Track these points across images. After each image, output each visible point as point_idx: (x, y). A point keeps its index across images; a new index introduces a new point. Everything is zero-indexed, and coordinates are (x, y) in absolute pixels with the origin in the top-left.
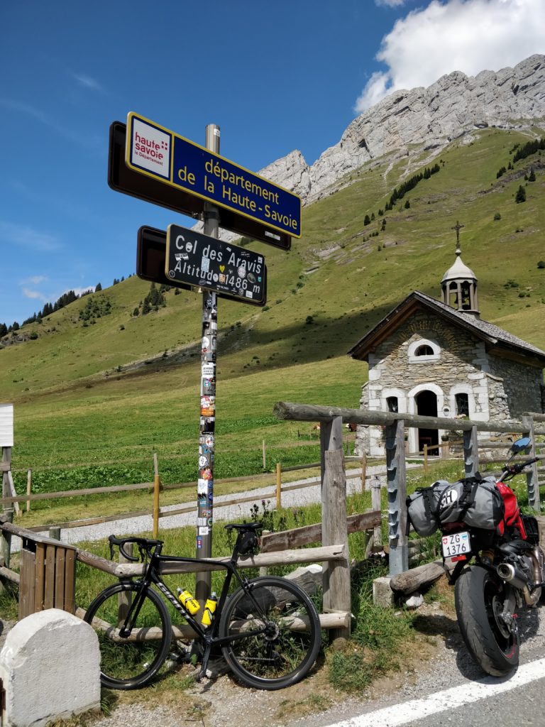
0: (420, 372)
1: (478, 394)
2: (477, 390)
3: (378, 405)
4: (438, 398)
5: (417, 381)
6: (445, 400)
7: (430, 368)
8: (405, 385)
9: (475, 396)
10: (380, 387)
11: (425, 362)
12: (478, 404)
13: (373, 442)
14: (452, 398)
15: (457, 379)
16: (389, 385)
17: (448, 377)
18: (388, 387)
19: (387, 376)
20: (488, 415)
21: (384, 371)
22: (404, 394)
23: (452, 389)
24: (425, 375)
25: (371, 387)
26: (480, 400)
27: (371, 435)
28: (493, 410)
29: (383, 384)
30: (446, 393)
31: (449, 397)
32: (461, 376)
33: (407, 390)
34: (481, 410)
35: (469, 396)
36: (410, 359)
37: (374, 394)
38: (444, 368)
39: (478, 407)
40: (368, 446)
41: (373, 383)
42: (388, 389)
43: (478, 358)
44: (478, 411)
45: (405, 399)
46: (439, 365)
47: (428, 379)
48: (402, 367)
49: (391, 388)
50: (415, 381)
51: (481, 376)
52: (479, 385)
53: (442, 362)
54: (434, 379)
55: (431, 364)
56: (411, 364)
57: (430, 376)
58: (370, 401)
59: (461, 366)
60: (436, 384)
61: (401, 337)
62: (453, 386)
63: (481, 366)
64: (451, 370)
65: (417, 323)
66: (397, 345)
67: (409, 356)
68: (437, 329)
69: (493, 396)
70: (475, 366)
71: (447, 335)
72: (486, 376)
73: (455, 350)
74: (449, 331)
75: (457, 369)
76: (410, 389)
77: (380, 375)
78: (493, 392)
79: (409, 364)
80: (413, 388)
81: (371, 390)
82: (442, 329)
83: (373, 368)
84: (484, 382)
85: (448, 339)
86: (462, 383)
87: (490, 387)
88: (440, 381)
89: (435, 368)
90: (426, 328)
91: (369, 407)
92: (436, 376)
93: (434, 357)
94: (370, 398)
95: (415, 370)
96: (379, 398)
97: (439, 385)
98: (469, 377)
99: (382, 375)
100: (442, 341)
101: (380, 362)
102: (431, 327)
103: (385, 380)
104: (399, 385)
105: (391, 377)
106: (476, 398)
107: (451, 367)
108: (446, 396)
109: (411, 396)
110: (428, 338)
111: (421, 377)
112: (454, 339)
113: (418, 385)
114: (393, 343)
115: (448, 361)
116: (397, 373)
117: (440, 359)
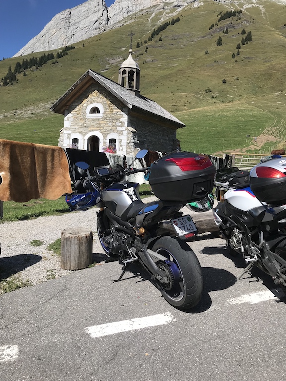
0: (92, 124)
1: (121, 140)
2: (121, 137)
3: (68, 143)
4: (100, 141)
6: (104, 143)
7: (97, 122)
8: (83, 131)
10: (70, 132)
11: (95, 118)
12: (121, 146)
14: (108, 141)
15: (111, 130)
16: (75, 131)
17: (107, 128)
19: (74, 125)
20: (125, 153)
21: (72, 122)
22: (82, 137)
23: (108, 136)
24: (94, 126)
25: (65, 132)
26: (122, 144)
28: (128, 150)
29: (72, 130)
30: (105, 138)
31: (106, 141)
32: (114, 128)
33: (84, 135)
34: (122, 150)
35: (117, 141)
36: (87, 115)
37: (66, 136)
38: (105, 122)
39: (121, 148)
41: (66, 129)
42: (74, 134)
43: (124, 117)
45: (83, 140)
46: (102, 120)
47: (96, 129)
48: (83, 120)
49: (76, 133)
50: (90, 129)
51: (124, 129)
52: (122, 135)
53: (104, 119)
54: (99, 129)
55: (99, 120)
56: (88, 119)
57: (97, 127)
58: (64, 140)
59: (114, 122)
60: (100, 132)
61: (83, 100)
62: (109, 134)
63: (124, 122)
64: (109, 124)
65: (92, 92)
66: (81, 105)
67: (87, 113)
68: (103, 97)
69: (128, 142)
70: (121, 122)
71: (108, 101)
72: (127, 129)
73: (111, 111)
74: (109, 99)
75: (112, 123)
76: (86, 134)
77: (70, 124)
78: (129, 139)
79: (86, 118)
80: (88, 134)
81: (65, 134)
82: (106, 97)
83: (66, 119)
84: (125, 133)
85: (109, 104)
86: (114, 132)
87: (128, 136)
88: (102, 130)
89: (100, 122)
90: (97, 96)
91: (63, 144)
92: (100, 127)
93: (101, 115)
94: (64, 138)
95: (89, 122)
96: (69, 139)
97: (102, 133)
98: (117, 129)
99: (72, 124)
100: (105, 105)
101: (71, 116)
102: (100, 95)
103: (73, 128)
104: (81, 131)
105: (76, 126)
106: (120, 142)
107: (109, 122)
108: (104, 140)
109: (86, 139)
110: (98, 102)
111: (92, 128)
112: (111, 104)
113: (91, 132)
114: (79, 104)
115: (107, 118)
116: (80, 124)
117: (103, 117)
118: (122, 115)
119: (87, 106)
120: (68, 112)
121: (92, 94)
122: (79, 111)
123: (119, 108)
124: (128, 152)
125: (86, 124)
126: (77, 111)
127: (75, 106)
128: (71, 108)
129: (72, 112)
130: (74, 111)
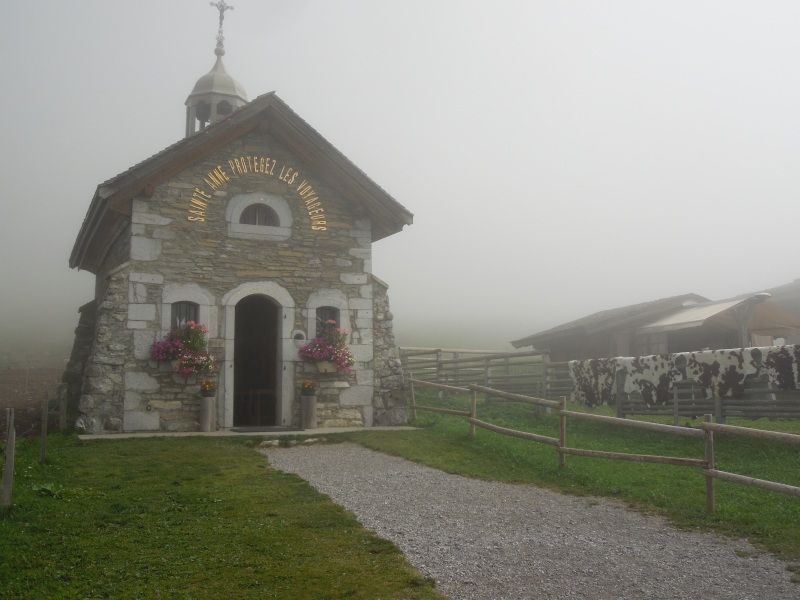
0: (250, 257)
1: (355, 311)
2: (356, 303)
3: (152, 317)
4: (285, 312)
5: (244, 273)
6: (296, 318)
7: (270, 252)
8: (215, 278)
9: (352, 313)
10: (158, 279)
11: (262, 238)
12: (355, 328)
13: (131, 402)
14: (312, 314)
15: (321, 279)
16: (180, 278)
17: (304, 274)
18: (176, 281)
19: (176, 256)
20: (370, 349)
21: (168, 244)
22: (213, 298)
23: (312, 296)
24: (256, 264)
25: (134, 276)
26: (360, 323)
27: (128, 386)
29: (166, 271)
30: (300, 303)
31: (304, 313)
32: (329, 273)
33: (220, 290)
34: (360, 340)
35: (342, 313)
36: (231, 228)
37: (142, 291)
38: (299, 255)
39: (356, 335)
40: (119, 409)
41: (141, 267)
42: (176, 285)
43: (359, 246)
44: (355, 341)
45: (216, 308)
46: (286, 249)
47: (264, 274)
48: (212, 242)
49: (184, 282)
50: (239, 273)
51: (363, 279)
52: (359, 296)
53: (294, 244)
54: (277, 274)
55: (273, 245)
56: (231, 239)
57: (270, 268)
58: (131, 307)
59: (328, 257)
60: (281, 285)
61: (213, 178)
62: (313, 292)
63: (363, 260)
64: (311, 262)
65: (249, 158)
66: (203, 193)
67: (228, 219)
68: (288, 179)
69: (381, 317)
70: (353, 259)
71: (306, 194)
72: (372, 280)
73: (319, 225)
74: (310, 187)
75: (321, 260)
76: (228, 289)
77: (158, 252)
78: (381, 309)
79: (227, 237)
80: (234, 287)
81: (135, 283)
82: (298, 181)
83: (142, 232)
84: (367, 291)
85: (309, 202)
86: (329, 288)
87: (377, 300)
88: (289, 280)
89: (281, 253)
90: (267, 172)
91: (126, 320)
92: (281, 268)
93: (282, 232)
94: (131, 300)
95: (239, 250)
96: (155, 303)
97: (287, 288)
98: (342, 279)
99: (165, 252)
100: (296, 204)
101: (162, 223)
102: (277, 171)
103: (172, 265)
104: (204, 278)
105: (185, 260)
106: (353, 318)
107: (311, 256)
108: (299, 310)
109: (229, 303)
110: (269, 192)
111: (252, 268)
112: (319, 204)
113: (245, 282)
114: (193, 186)
115: (305, 244)
116: (200, 253)
117: (291, 238)
118: (355, 238)
119: (227, 199)
120: (151, 210)
121: (247, 164)
122: (197, 209)
123: (344, 217)
124: (378, 346)
125: (224, 256)
126: (187, 210)
127: (176, 192)
128: (162, 197)
129: (165, 210)
130: (175, 208)
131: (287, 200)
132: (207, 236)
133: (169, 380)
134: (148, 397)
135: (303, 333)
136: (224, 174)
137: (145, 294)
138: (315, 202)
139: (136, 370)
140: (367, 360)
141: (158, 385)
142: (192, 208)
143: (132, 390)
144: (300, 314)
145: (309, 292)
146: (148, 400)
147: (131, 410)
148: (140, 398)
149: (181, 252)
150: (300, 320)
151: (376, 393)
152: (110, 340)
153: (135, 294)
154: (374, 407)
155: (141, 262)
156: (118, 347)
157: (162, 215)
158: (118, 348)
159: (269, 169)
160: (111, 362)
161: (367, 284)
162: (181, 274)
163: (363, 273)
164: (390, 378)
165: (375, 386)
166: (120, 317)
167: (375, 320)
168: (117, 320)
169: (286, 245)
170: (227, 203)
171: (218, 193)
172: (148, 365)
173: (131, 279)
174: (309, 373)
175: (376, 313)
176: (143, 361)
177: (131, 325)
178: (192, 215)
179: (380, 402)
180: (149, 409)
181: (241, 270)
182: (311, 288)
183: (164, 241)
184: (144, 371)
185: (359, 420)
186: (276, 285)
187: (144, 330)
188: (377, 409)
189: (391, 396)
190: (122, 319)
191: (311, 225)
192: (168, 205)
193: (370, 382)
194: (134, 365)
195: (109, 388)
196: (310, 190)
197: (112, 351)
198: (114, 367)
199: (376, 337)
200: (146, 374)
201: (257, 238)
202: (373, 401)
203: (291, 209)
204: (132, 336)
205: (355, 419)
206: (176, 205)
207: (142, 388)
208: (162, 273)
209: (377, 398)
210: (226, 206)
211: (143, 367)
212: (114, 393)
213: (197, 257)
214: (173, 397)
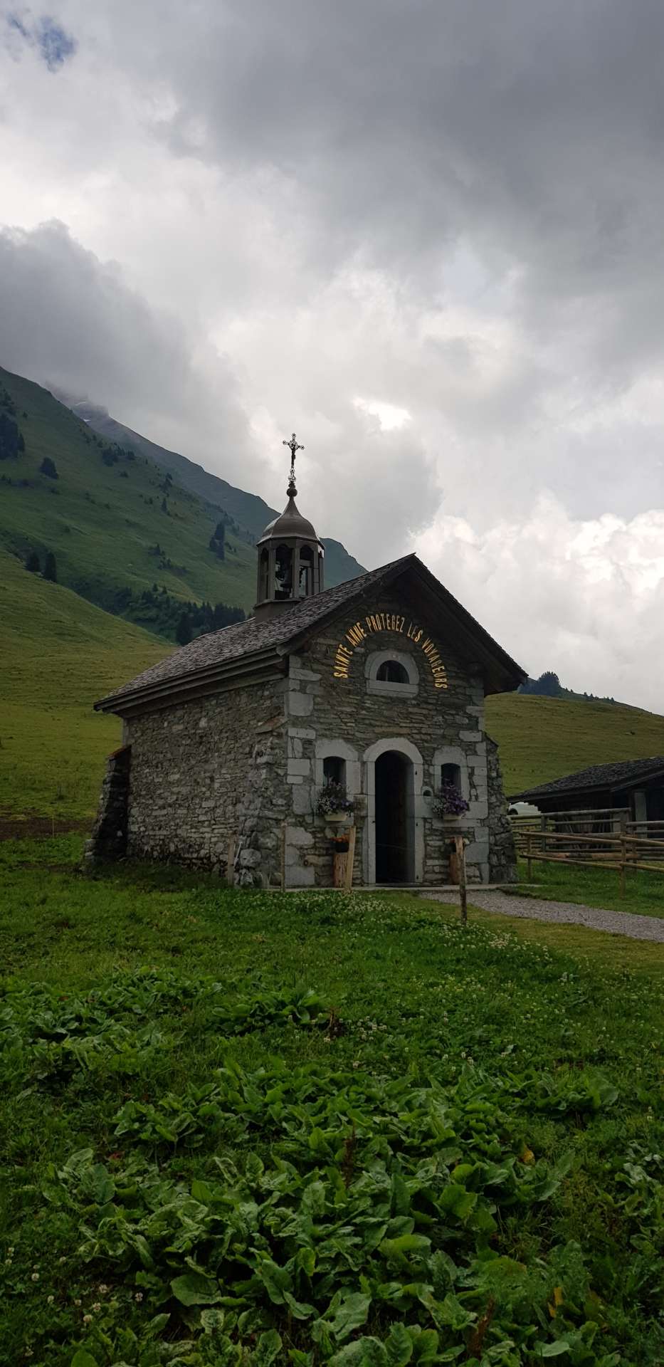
0: (386, 713)
1: (473, 768)
2: (473, 761)
3: (307, 773)
4: (415, 768)
5: (381, 730)
6: (425, 774)
7: (401, 708)
8: (357, 734)
9: (470, 770)
10: (312, 735)
11: (393, 695)
12: (473, 786)
13: (290, 856)
14: (437, 771)
15: (444, 736)
16: (328, 734)
17: (430, 731)
18: (326, 736)
19: (325, 712)
20: (486, 806)
21: (318, 700)
22: (356, 753)
23: (437, 753)
24: (390, 721)
25: (292, 732)
26: (476, 780)
27: (289, 840)
28: (493, 799)
29: (318, 726)
30: (428, 762)
31: (432, 770)
32: (452, 731)
33: (363, 746)
34: (477, 797)
35: (462, 769)
36: (368, 684)
37: (299, 746)
38: (425, 712)
39: (473, 792)
40: (281, 864)
41: (297, 721)
42: (325, 741)
43: (474, 704)
44: (473, 797)
45: (358, 764)
46: (414, 706)
47: (396, 730)
48: (354, 699)
49: (332, 738)
50: (378, 730)
51: (479, 737)
52: (475, 753)
53: (421, 701)
54: (408, 731)
55: (403, 701)
56: (370, 695)
57: (401, 725)
58: (290, 762)
59: (448, 714)
60: (411, 742)
61: (353, 635)
62: (438, 749)
63: (478, 718)
64: (435, 719)
65: (382, 615)
66: (345, 649)
67: (366, 676)
68: (415, 636)
69: (494, 774)
70: (470, 717)
71: (430, 651)
72: (486, 738)
73: (441, 683)
74: (433, 645)
75: (443, 717)
76: (368, 745)
77: (311, 707)
78: (493, 767)
79: (366, 694)
80: (373, 743)
81: (292, 738)
82: (423, 639)
83: (298, 688)
84: (482, 748)
85: (432, 660)
86: (451, 745)
87: (490, 758)
88: (418, 737)
89: (410, 710)
90: (397, 630)
91: (286, 775)
92: (411, 725)
93: (409, 689)
94: (290, 756)
95: (376, 707)
96: (310, 758)
97: (415, 744)
98: (461, 736)
99: (316, 707)
100: (421, 660)
101: (314, 679)
102: (406, 629)
103: (321, 720)
104: (348, 734)
105: (333, 716)
106: (471, 775)
107: (434, 713)
108: (426, 767)
109: (370, 760)
110: (400, 650)
111: (386, 724)
112: (440, 662)
113: (382, 738)
114: (337, 643)
115: (430, 701)
116: (344, 709)
117: (419, 695)
118: (470, 696)
119: (365, 655)
120: (304, 666)
121: (381, 622)
122: (341, 666)
123: (461, 675)
124: (492, 804)
125: (364, 712)
126: (332, 666)
127: (324, 649)
128: (313, 653)
129: (315, 666)
130: (323, 664)
131: (415, 658)
132: (349, 692)
133: (322, 835)
134: (305, 852)
135: (430, 790)
136: (362, 630)
137: (301, 749)
138: (436, 660)
139: (295, 825)
140: (482, 818)
141: (313, 840)
142: (337, 665)
143: (291, 845)
144: (428, 770)
145: (434, 749)
146: (305, 855)
147: (291, 866)
148: (298, 852)
149: (329, 707)
150: (428, 775)
151: (491, 852)
152: (274, 795)
153: (293, 749)
154: (490, 864)
155: (297, 717)
156: (280, 801)
157: (314, 671)
158: (279, 803)
159: (399, 628)
160: (274, 817)
161: (482, 742)
162: (329, 729)
163: (478, 731)
164: (503, 835)
165: (490, 844)
166: (281, 772)
167: (489, 777)
168: (278, 775)
169: (414, 702)
170: (366, 660)
171: (358, 650)
172: (304, 820)
173: (290, 734)
174: (437, 830)
175: (489, 770)
176: (300, 816)
177: (290, 780)
178: (337, 671)
179: (494, 860)
180: (306, 864)
181: (378, 726)
182: (435, 746)
183: (315, 696)
184: (301, 826)
185: (477, 877)
186: (407, 741)
187: (299, 785)
188: (492, 867)
189: (504, 854)
190: (282, 774)
191: (434, 682)
192: (317, 661)
193: (485, 839)
194: (294, 820)
195: (274, 843)
196: (433, 648)
197: (275, 806)
198: (278, 821)
199: (490, 795)
200: (302, 829)
201: (391, 695)
202: (489, 858)
203: (418, 667)
204: (290, 791)
205: (474, 876)
206: (324, 661)
207: (300, 843)
208: (314, 728)
209: (492, 855)
210: (365, 663)
211: (300, 822)
212: (277, 848)
213: (342, 712)
214: (325, 852)
